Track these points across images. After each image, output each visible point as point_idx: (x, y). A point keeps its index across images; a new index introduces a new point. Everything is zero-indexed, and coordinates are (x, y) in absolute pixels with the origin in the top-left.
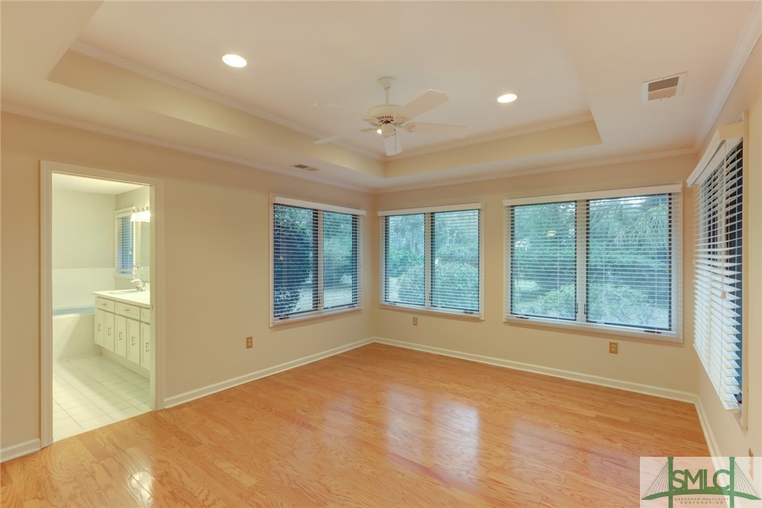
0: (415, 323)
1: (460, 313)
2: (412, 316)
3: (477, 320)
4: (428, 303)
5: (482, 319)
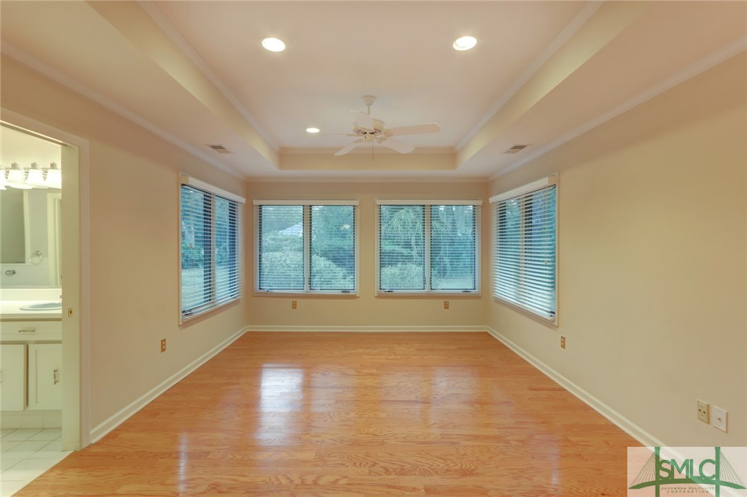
0: (294, 306)
1: (339, 292)
2: (290, 301)
3: (354, 297)
4: (307, 286)
5: (358, 295)
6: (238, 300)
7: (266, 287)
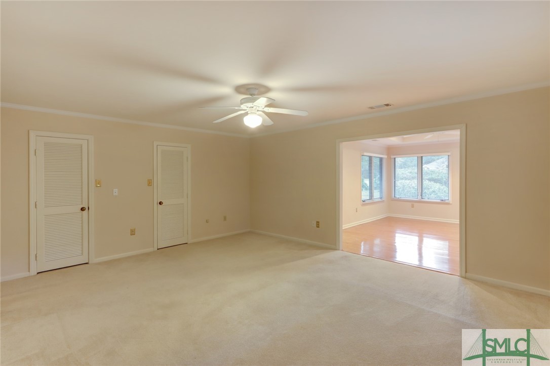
0: (413, 206)
2: (411, 204)
4: (420, 197)
5: (450, 203)
6: (383, 201)
7: (397, 196)
